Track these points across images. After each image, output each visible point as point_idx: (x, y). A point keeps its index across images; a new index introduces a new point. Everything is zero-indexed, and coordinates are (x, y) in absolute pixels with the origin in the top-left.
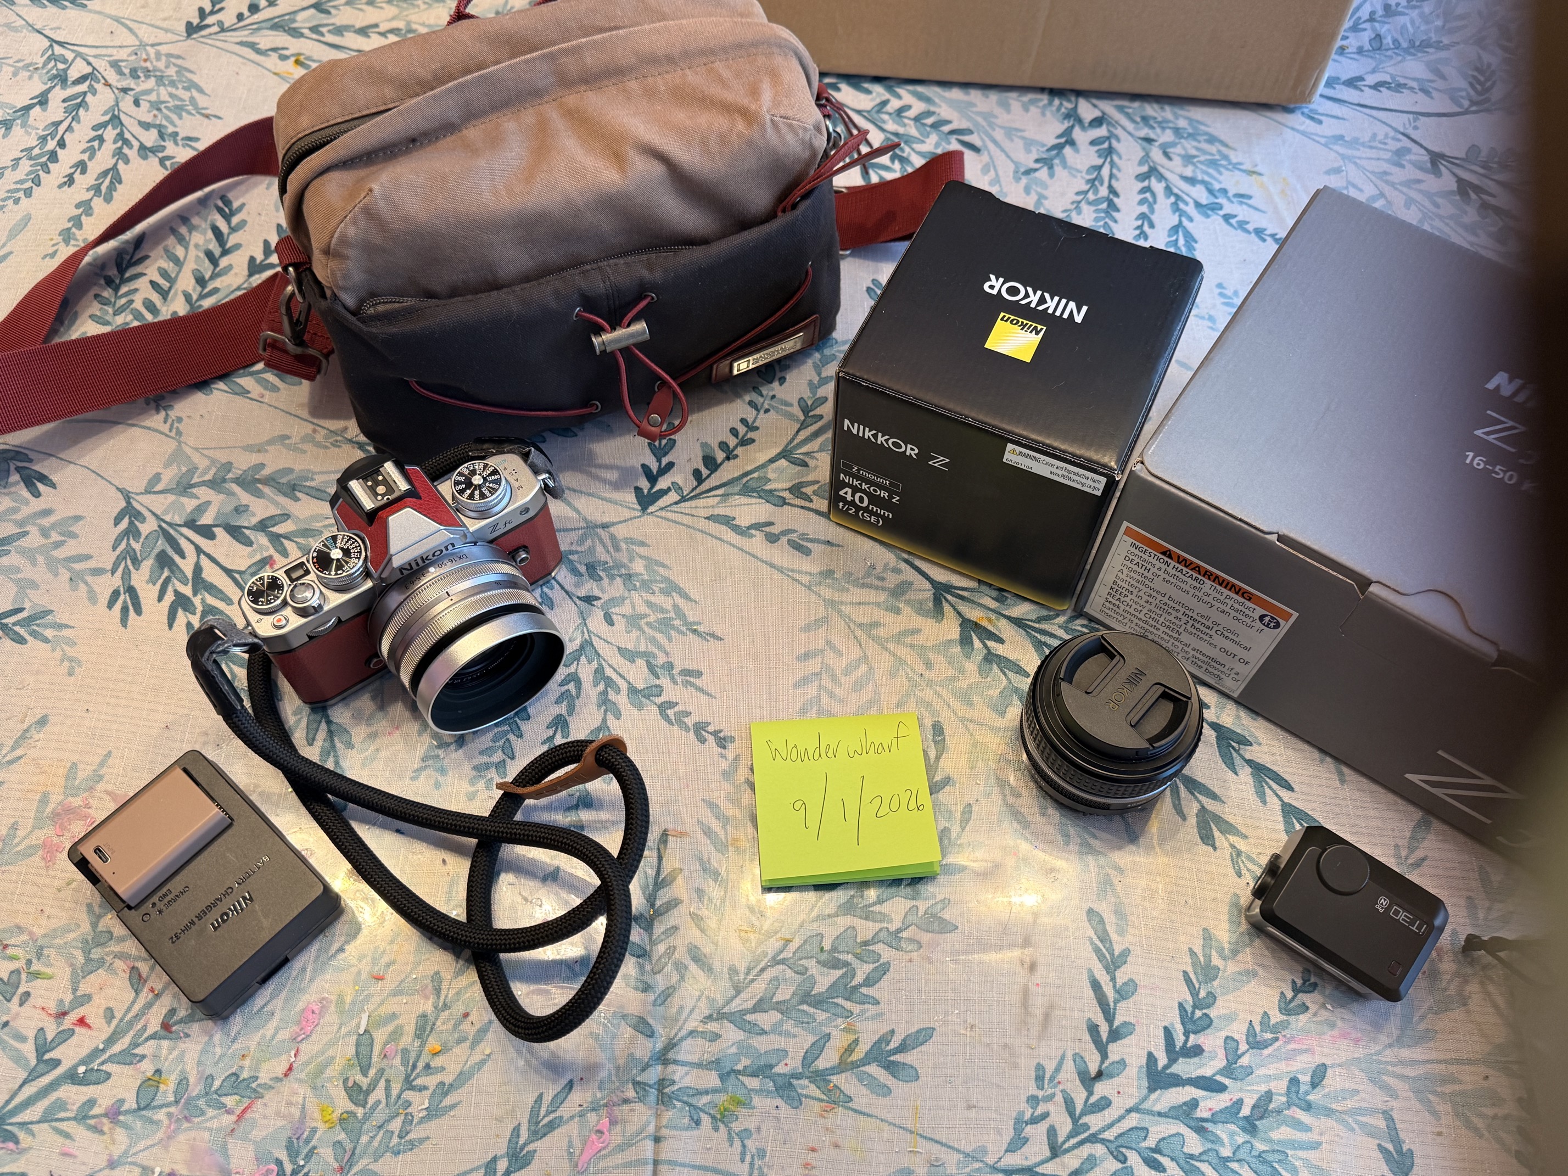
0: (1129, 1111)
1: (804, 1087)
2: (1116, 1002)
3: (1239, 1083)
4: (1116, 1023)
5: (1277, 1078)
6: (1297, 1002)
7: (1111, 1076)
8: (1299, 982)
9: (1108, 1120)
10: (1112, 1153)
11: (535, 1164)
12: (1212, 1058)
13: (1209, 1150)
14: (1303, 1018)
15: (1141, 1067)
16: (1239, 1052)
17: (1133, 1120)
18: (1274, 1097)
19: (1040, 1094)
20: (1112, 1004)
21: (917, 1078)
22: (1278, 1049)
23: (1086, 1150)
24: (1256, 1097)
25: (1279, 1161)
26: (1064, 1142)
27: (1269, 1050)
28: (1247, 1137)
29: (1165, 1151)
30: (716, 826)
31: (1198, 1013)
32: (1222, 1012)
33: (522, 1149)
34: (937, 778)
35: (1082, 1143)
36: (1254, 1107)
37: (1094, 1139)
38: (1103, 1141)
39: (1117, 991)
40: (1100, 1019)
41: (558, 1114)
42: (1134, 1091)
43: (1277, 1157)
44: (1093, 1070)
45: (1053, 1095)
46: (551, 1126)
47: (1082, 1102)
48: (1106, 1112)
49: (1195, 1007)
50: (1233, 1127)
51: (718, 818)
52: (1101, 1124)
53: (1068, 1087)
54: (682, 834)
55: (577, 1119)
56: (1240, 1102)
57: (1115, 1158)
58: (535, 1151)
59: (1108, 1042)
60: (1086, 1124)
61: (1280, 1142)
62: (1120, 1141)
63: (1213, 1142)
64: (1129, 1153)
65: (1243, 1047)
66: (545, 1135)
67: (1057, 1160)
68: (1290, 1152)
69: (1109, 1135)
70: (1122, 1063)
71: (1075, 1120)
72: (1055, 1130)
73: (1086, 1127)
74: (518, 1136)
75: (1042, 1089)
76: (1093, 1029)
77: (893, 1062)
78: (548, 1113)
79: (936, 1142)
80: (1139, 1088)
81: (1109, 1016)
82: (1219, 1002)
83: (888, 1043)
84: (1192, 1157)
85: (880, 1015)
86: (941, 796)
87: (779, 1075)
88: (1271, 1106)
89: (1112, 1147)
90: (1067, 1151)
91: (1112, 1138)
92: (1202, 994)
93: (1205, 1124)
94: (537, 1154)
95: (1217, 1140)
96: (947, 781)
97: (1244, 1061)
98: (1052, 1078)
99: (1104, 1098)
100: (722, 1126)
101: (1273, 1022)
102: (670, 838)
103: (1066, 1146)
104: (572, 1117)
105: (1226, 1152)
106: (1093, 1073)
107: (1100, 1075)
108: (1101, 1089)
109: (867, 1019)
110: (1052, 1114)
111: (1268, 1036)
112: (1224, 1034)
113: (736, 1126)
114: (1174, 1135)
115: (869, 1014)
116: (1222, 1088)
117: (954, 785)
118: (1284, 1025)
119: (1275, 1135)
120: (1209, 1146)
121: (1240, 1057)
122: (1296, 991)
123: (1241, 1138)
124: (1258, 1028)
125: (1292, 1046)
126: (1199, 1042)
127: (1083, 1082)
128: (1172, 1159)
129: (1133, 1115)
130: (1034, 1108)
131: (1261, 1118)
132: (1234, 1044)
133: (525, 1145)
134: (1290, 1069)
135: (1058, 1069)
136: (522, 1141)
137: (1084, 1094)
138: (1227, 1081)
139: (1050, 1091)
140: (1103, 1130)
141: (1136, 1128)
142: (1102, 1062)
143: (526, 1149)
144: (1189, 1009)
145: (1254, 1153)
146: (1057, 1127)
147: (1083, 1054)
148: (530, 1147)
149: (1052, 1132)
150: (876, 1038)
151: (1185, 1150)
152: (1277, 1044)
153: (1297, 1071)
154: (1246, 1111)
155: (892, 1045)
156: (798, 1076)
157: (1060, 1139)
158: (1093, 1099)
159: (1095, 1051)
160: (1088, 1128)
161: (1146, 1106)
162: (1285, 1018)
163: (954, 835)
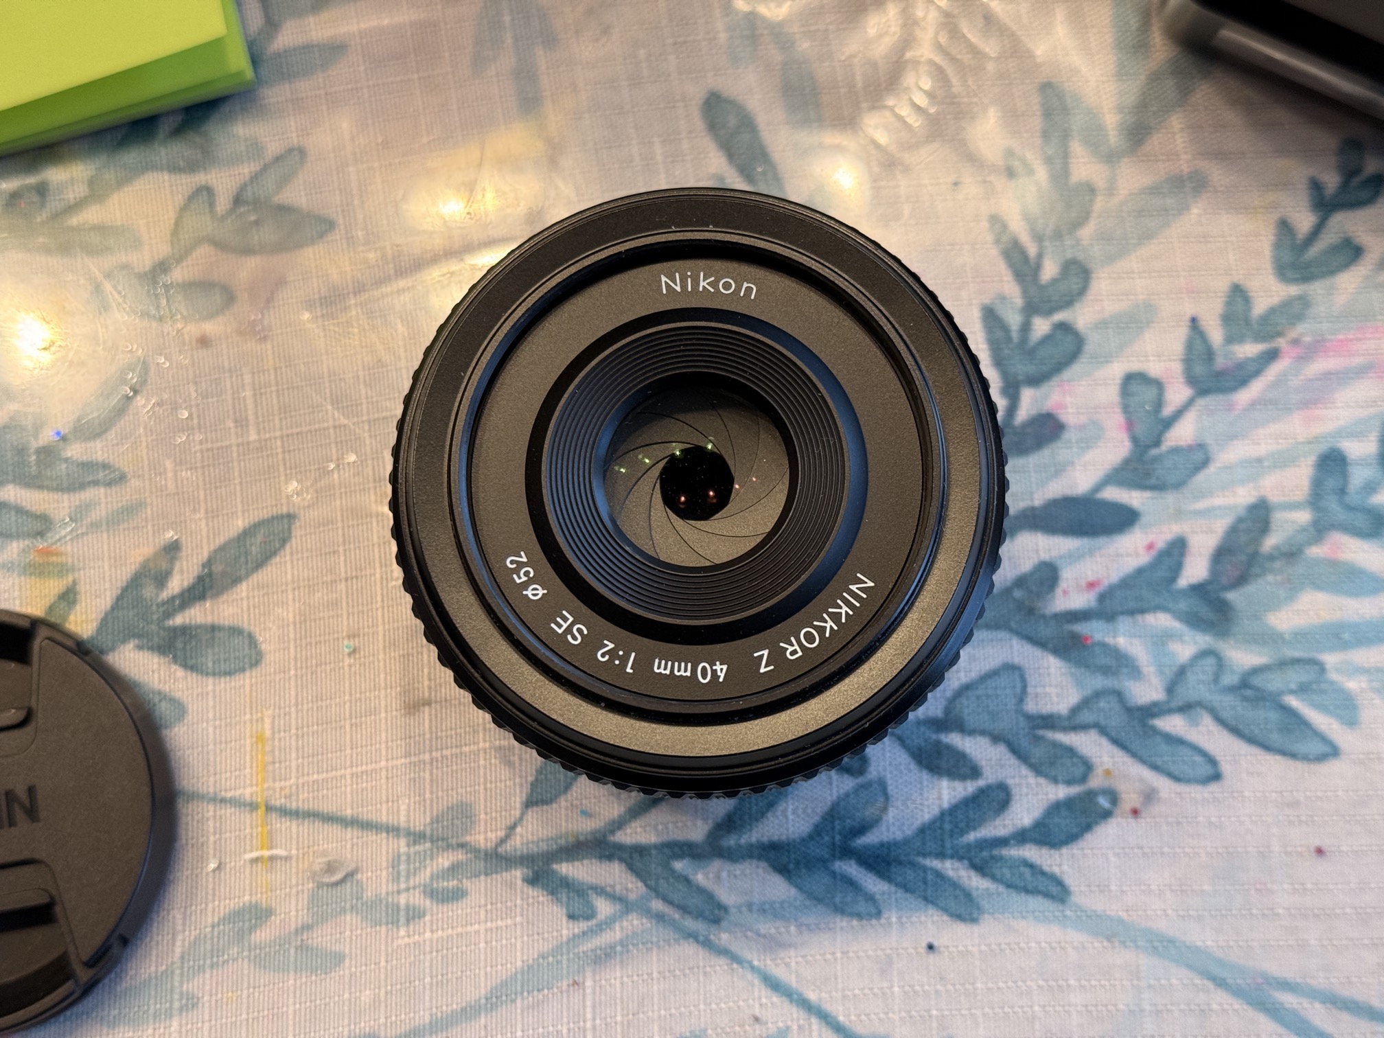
3: (1170, 498)
5: (1281, 461)
6: (1328, 238)
8: (1332, 181)
12: (1088, 443)
13: (1097, 695)
14: (1349, 282)
16: (1167, 411)
18: (1278, 517)
21: (255, 659)
22: (1281, 381)
24: (1221, 526)
25: (1303, 690)
27: (1255, 389)
28: (1203, 640)
29: (971, 720)
31: (1041, 326)
32: (1110, 307)
36: (1221, 555)
43: (1294, 677)
49: (1031, 309)
50: (1162, 621)
56: (1178, 548)
61: (1300, 636)
63: (1106, 671)
65: (1177, 393)
68: (1330, 659)
77: (184, 630)
79: (329, 819)
82: (1102, 284)
83: (161, 579)
84: (1049, 721)
85: (129, 511)
88: (1271, 542)
92: (1050, 270)
93: (1081, 628)
95: (1121, 663)
97: (1183, 433)
101: (1260, 306)
105: (1147, 691)
109: (95, 526)
111: (1249, 350)
112: (1117, 370)
114: (994, 674)
115: (100, 513)
116: (1124, 519)
118: (1293, 311)
119: (1284, 620)
120: (1098, 682)
121: (1169, 423)
122: (1325, 205)
123: (1187, 645)
124: (1216, 335)
125: (1319, 366)
126: (1049, 405)
128: (996, 738)
131: (1241, 580)
132: (1150, 393)
134: (1318, 429)
138: (1134, 498)
144: (1014, 319)
145: (1229, 679)
150: (124, 574)
151: (1031, 707)
152: (1274, 370)
153: (1340, 433)
154: (1196, 570)
155: (176, 584)
162: (1294, 290)
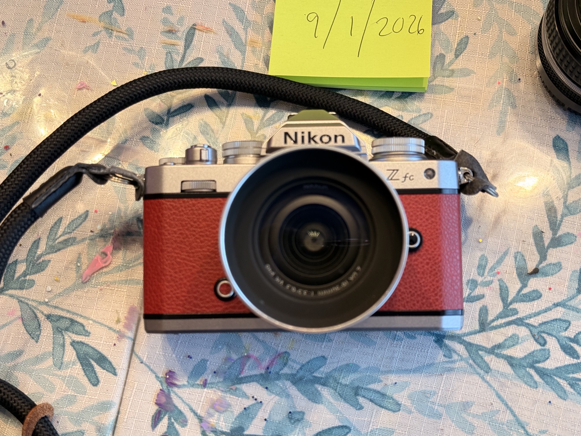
0: (556, 305)
2: (563, 216)
4: (560, 233)
7: (546, 275)
9: (536, 310)
10: (534, 336)
11: (49, 270)
15: (574, 271)
17: (558, 313)
19: (480, 279)
20: (559, 217)
23: (511, 330)
26: (493, 321)
30: (238, 27)
33: (39, 257)
34: (442, 11)
35: (509, 323)
37: (520, 322)
38: (528, 325)
39: (566, 207)
40: (545, 227)
41: (72, 235)
42: (565, 291)
44: (531, 267)
45: (491, 282)
46: (66, 243)
47: (515, 291)
48: (536, 302)
51: (241, 21)
52: (528, 312)
53: (506, 278)
54: (208, 30)
55: (87, 241)
57: (536, 340)
58: (49, 261)
59: (548, 247)
60: (515, 309)
62: (543, 328)
64: (548, 339)
66: (59, 250)
67: (484, 334)
69: (534, 321)
70: (558, 266)
71: (506, 304)
72: (487, 310)
73: (515, 312)
74: (37, 247)
75: (483, 275)
76: (538, 235)
78: (64, 234)
80: (569, 287)
81: (554, 226)
86: (442, 26)
89: (536, 332)
90: (495, 328)
91: (536, 324)
94: (50, 264)
96: (451, 14)
98: (492, 269)
99: (535, 291)
102: (197, 32)
103: (495, 324)
104: (83, 240)
106: (530, 269)
107: (536, 272)
108: (534, 283)
110: (487, 297)
117: (456, 19)
127: (519, 275)
129: (560, 309)
130: (472, 290)
133: (41, 255)
135: (499, 262)
136: (39, 252)
137: (519, 285)
139: (489, 278)
140: (530, 317)
141: (560, 320)
142: (540, 262)
143: (42, 259)
146: (489, 308)
147: (525, 254)
148: (47, 258)
149: (484, 311)
157: (490, 318)
158: (525, 291)
159: (536, 253)
160: (517, 313)
161: (573, 303)
163: (447, 61)
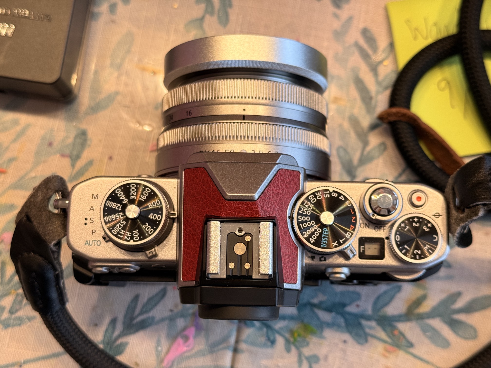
1: (371, 328)
41: (150, 315)
55: (167, 322)
66: (137, 331)
78: (142, 313)
87: (350, 314)
100: (293, 349)
104: (162, 320)
113: (307, 352)
156: (368, 318)
